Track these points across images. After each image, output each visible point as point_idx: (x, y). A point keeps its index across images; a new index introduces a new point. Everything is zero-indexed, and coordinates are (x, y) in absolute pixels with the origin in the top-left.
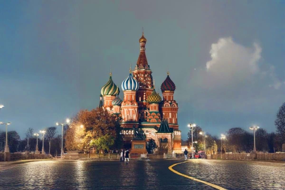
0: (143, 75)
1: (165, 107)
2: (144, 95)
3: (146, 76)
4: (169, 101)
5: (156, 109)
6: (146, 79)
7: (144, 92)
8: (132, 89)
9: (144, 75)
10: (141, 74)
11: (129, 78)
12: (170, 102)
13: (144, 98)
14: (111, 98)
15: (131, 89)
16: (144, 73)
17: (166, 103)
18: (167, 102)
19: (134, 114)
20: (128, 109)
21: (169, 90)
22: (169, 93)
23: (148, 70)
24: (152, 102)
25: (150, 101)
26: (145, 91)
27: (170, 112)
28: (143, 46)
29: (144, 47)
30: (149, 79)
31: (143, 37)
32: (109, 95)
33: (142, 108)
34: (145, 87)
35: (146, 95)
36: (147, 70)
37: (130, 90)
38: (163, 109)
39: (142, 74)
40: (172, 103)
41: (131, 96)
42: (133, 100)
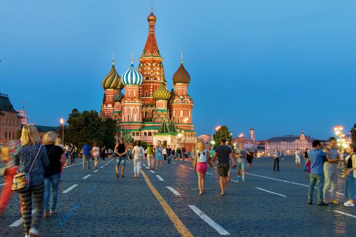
0: (150, 64)
1: (176, 103)
2: (150, 89)
3: (154, 64)
4: (181, 95)
5: (163, 107)
6: (154, 69)
7: (151, 86)
8: (134, 83)
9: (152, 64)
10: (147, 63)
11: (130, 70)
12: (181, 97)
13: (151, 93)
15: (132, 83)
16: (152, 62)
17: (176, 98)
18: (179, 97)
19: (135, 113)
20: (128, 107)
21: (181, 83)
22: (181, 86)
23: (158, 57)
24: (158, 98)
25: (156, 96)
26: (152, 84)
27: (182, 110)
28: (152, 26)
29: (154, 27)
30: (158, 69)
31: (152, 14)
32: (111, 89)
33: (149, 105)
34: (152, 79)
35: (153, 89)
36: (156, 58)
37: (130, 85)
38: (173, 106)
39: (149, 62)
40: (184, 98)
41: (132, 92)
42: (134, 96)
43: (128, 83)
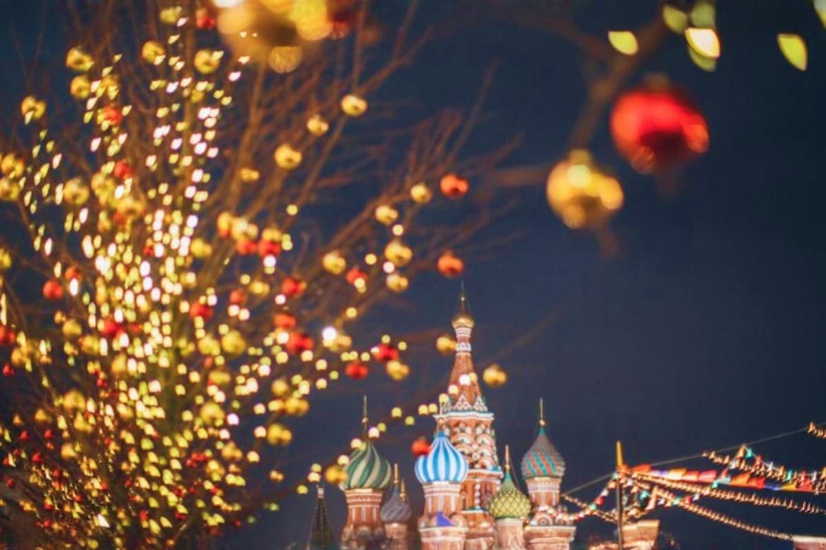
0: (469, 430)
1: (538, 526)
2: (476, 491)
3: (479, 431)
4: (548, 507)
5: (516, 536)
7: (476, 484)
8: (451, 478)
9: (474, 431)
10: (462, 427)
11: (440, 445)
12: (551, 511)
13: (477, 501)
14: (371, 497)
15: (447, 479)
16: (474, 424)
17: (539, 514)
18: (545, 511)
21: (548, 476)
22: (547, 485)
23: (485, 412)
24: (504, 514)
26: (478, 480)
27: (554, 543)
28: (464, 341)
30: (487, 442)
32: (366, 490)
34: (477, 466)
35: (480, 490)
36: (482, 415)
37: (444, 483)
38: (532, 533)
39: (467, 425)
40: (558, 514)
41: (447, 500)
42: (453, 509)
43: (437, 479)
